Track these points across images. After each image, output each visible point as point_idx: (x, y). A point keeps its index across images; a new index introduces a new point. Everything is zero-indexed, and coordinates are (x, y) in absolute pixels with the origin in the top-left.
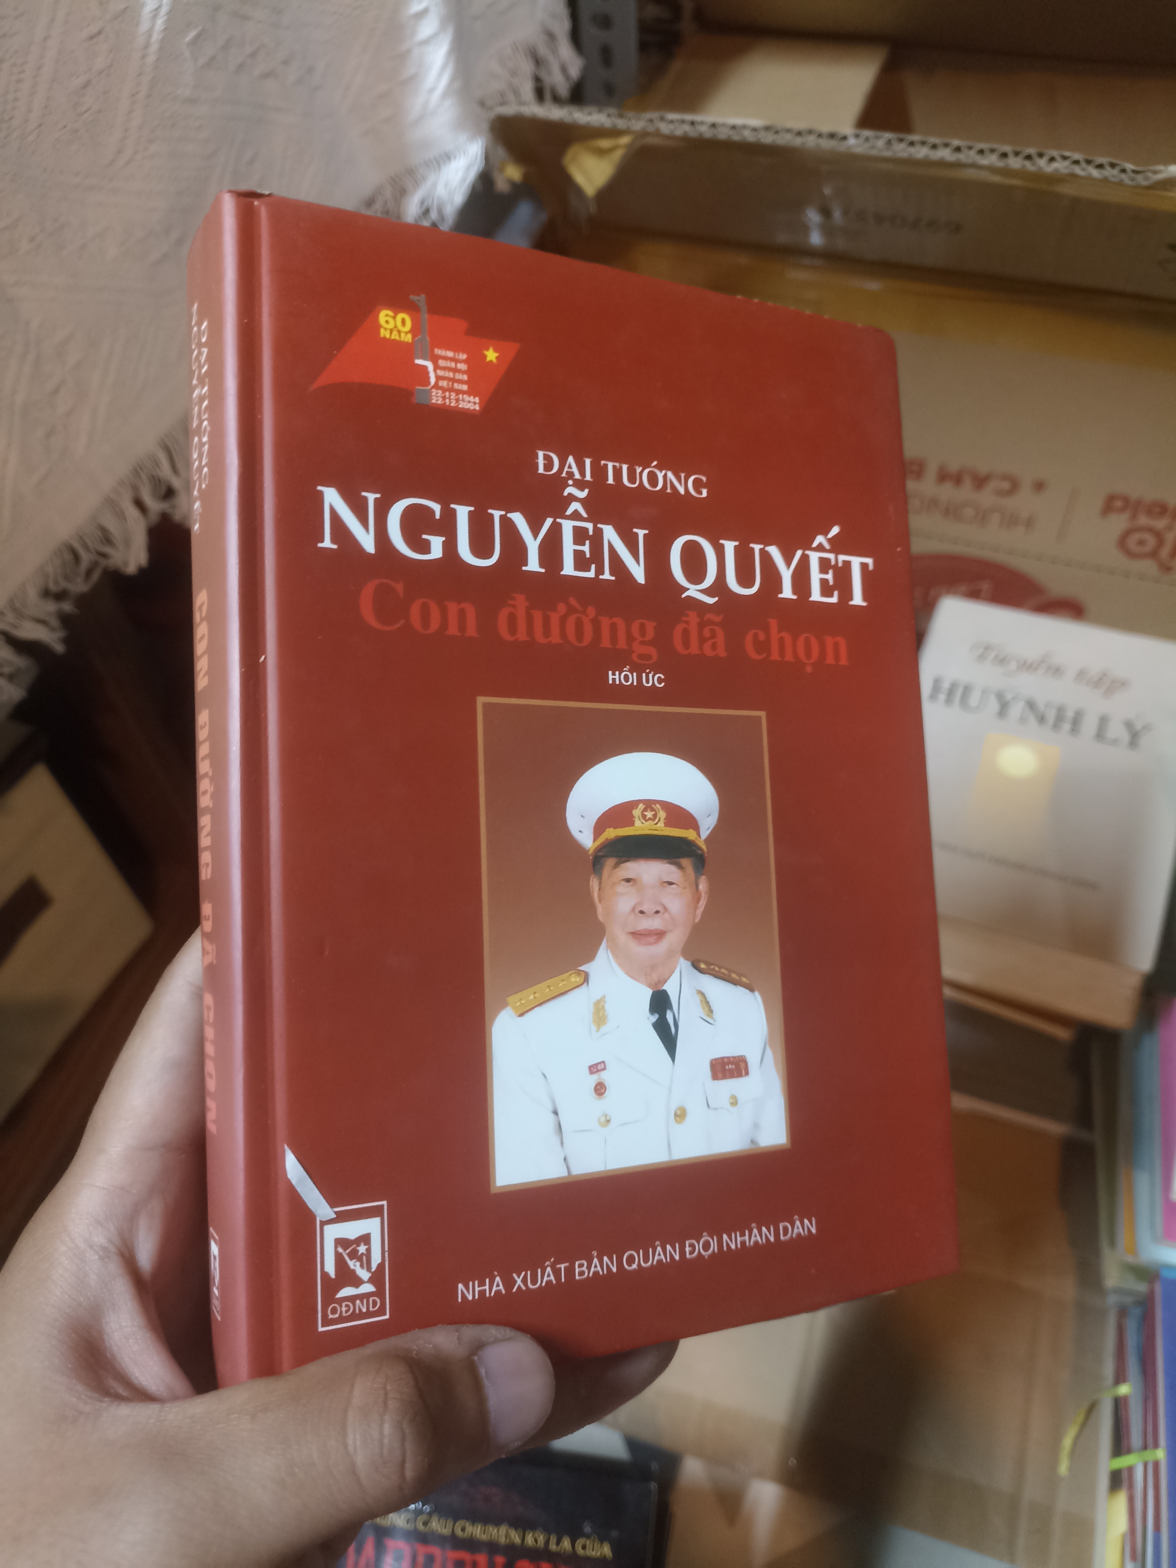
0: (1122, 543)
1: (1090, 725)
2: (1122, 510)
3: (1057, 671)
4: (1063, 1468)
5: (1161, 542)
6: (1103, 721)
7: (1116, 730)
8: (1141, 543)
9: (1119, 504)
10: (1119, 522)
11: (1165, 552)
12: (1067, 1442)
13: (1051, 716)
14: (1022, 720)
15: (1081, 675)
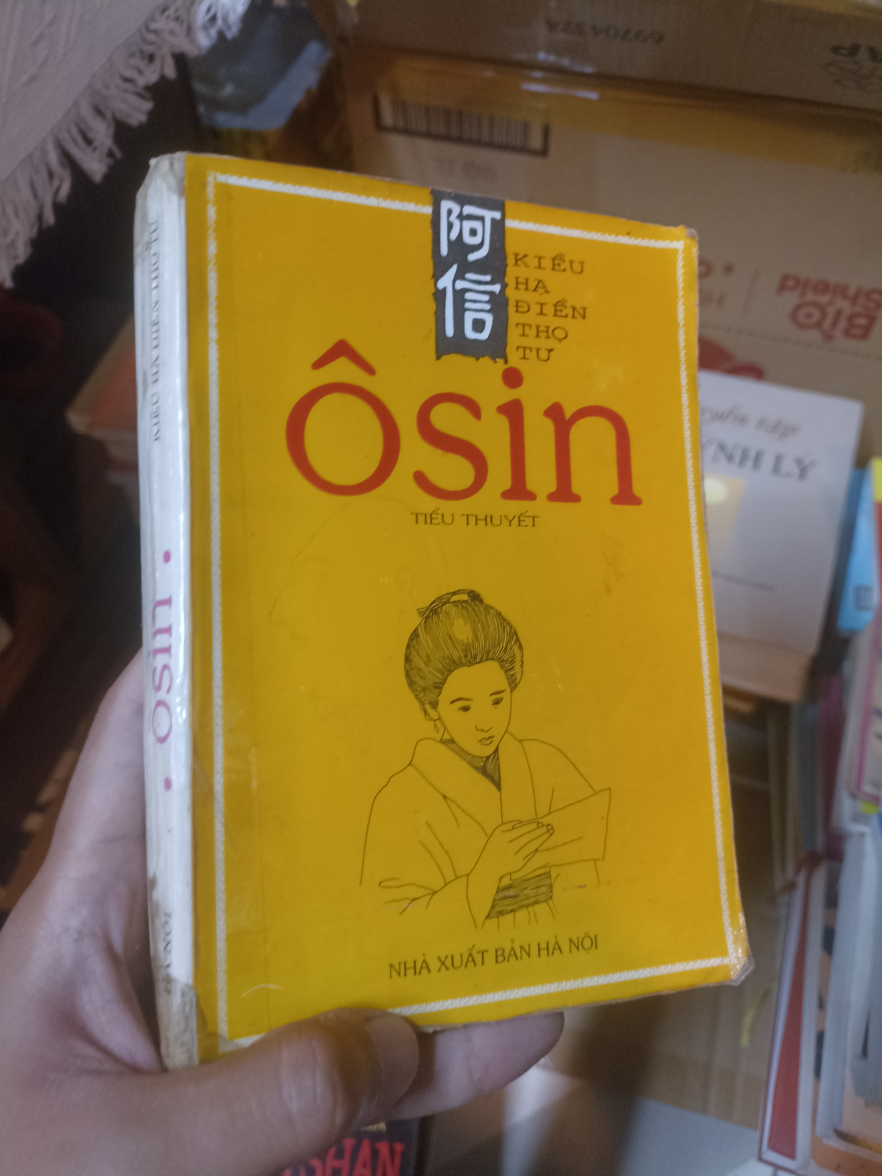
0: (794, 315)
1: (768, 462)
2: (793, 288)
3: (742, 420)
4: (745, 1041)
5: (824, 315)
6: (779, 460)
7: (789, 465)
8: (809, 316)
9: (791, 283)
10: (792, 298)
11: (827, 323)
12: (748, 1020)
13: (738, 455)
14: (715, 459)
15: (761, 423)
